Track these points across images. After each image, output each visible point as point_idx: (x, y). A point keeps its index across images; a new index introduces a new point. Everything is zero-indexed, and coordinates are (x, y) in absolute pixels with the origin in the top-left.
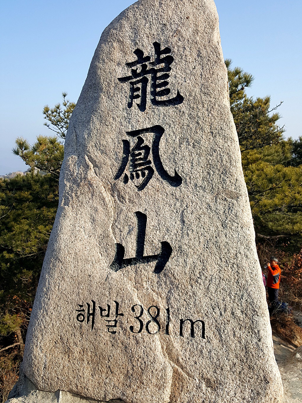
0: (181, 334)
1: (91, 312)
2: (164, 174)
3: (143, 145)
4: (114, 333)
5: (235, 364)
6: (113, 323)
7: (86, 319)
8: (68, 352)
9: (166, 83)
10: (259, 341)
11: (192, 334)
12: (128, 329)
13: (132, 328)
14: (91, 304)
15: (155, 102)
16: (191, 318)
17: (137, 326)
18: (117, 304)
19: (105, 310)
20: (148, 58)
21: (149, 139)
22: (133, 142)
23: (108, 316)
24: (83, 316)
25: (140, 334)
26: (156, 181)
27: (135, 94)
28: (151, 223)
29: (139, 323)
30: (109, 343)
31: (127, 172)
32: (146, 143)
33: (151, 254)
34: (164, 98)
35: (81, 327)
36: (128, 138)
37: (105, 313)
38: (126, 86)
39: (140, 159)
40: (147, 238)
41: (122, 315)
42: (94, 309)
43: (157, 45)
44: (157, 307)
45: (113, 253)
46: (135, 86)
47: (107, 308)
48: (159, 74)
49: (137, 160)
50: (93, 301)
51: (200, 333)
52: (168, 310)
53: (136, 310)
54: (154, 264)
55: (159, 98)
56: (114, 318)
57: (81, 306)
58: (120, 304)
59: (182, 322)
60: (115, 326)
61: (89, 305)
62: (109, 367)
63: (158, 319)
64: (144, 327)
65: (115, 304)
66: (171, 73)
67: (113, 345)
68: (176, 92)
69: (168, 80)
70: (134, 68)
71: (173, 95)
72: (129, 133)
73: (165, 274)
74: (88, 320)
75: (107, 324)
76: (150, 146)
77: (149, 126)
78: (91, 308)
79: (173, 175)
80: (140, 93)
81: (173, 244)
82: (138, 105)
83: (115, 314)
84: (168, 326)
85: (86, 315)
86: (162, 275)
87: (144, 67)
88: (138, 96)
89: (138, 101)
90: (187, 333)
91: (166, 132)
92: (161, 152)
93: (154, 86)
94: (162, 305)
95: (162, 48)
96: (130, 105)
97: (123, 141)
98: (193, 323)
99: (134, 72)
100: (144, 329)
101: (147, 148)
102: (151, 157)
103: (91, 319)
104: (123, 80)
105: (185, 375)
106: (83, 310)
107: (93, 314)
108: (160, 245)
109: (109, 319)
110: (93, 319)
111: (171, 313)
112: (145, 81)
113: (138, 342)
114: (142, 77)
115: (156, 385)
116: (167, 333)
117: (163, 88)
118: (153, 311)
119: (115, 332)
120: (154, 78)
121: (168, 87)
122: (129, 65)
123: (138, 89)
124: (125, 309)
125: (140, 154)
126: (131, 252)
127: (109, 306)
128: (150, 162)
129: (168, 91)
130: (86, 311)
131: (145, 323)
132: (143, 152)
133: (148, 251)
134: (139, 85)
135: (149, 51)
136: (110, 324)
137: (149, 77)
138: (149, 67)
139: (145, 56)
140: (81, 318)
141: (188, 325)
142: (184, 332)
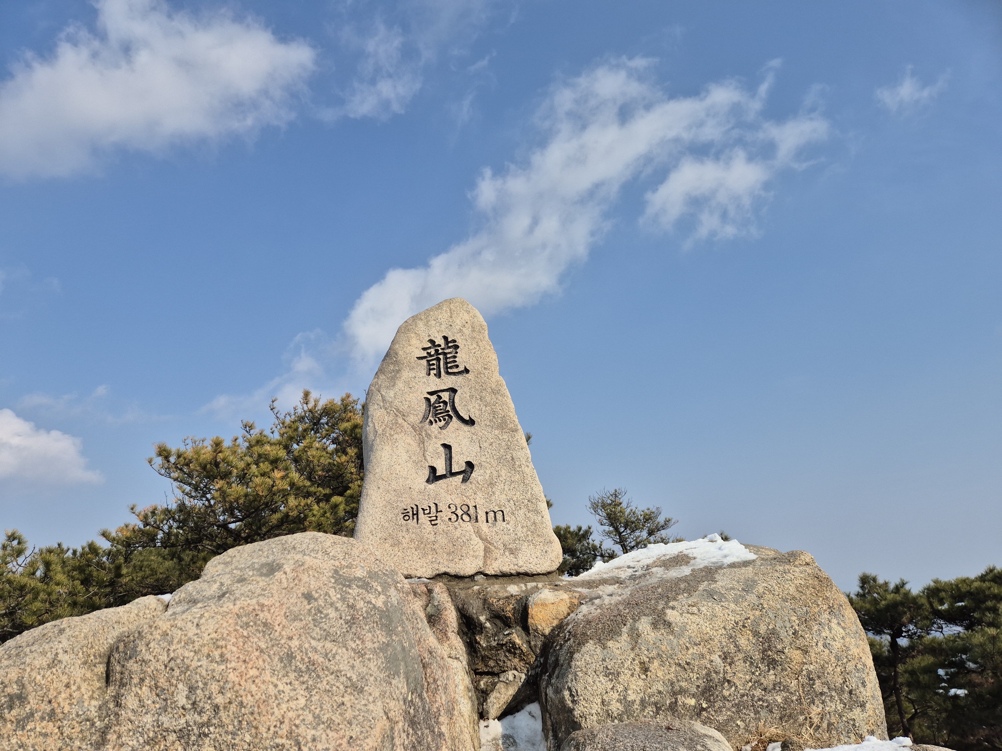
0: (487, 521)
1: (415, 512)
2: (460, 419)
3: (442, 400)
4: (436, 524)
5: (528, 535)
6: (435, 518)
7: (411, 518)
8: (397, 544)
9: (456, 361)
10: (543, 517)
11: (496, 520)
12: (447, 520)
13: (450, 519)
14: (415, 507)
15: (448, 373)
16: (493, 509)
17: (454, 517)
18: (436, 505)
19: (427, 510)
20: (439, 345)
21: (445, 396)
22: (433, 399)
23: (430, 513)
24: (409, 516)
25: (457, 523)
26: (454, 423)
27: (432, 367)
28: (456, 450)
29: (455, 515)
30: (433, 532)
31: (431, 418)
32: (444, 399)
33: (458, 471)
34: (455, 370)
35: (407, 525)
36: (428, 396)
38: (424, 362)
39: (440, 409)
40: (454, 460)
41: (441, 511)
42: (417, 510)
43: (445, 338)
44: (467, 505)
45: (427, 472)
46: (431, 363)
47: (428, 508)
48: (449, 356)
49: (437, 410)
50: (416, 505)
51: (501, 519)
52: (475, 507)
53: (452, 507)
54: (461, 476)
55: (450, 370)
56: (434, 515)
57: (405, 510)
58: (438, 504)
59: (487, 513)
60: (437, 520)
61: (412, 508)
62: (435, 549)
63: (469, 512)
65: (434, 505)
66: (458, 355)
67: (435, 534)
68: (464, 367)
69: (456, 359)
70: (428, 351)
71: (461, 368)
72: (429, 393)
73: (471, 483)
74: (413, 519)
75: (430, 519)
76: (447, 401)
77: (444, 388)
78: (415, 509)
79: (468, 419)
80: (435, 367)
81: (475, 462)
82: (435, 374)
83: (435, 511)
84: (477, 517)
85: (410, 514)
86: (467, 483)
87: (437, 350)
88: (434, 369)
89: (435, 372)
90: (491, 520)
91: (459, 392)
92: (457, 404)
93: (446, 363)
94: (471, 505)
95: (450, 339)
96: (429, 374)
97: (425, 398)
98: (495, 513)
99: (428, 353)
100: (460, 520)
101: (445, 402)
102: (449, 408)
103: (415, 517)
104: (420, 358)
105: (493, 549)
106: (408, 512)
107: (417, 514)
108: (465, 464)
109: (430, 515)
110: (417, 517)
111: (478, 508)
112: (438, 360)
113: (456, 528)
114: (435, 357)
115: (474, 556)
116: (477, 521)
117: (453, 364)
118: (465, 508)
120: (445, 358)
121: (457, 363)
122: (424, 349)
123: (433, 364)
124: (443, 507)
125: (440, 406)
126: (441, 471)
127: (430, 507)
128: (448, 411)
129: (457, 366)
131: (459, 515)
132: (442, 404)
133: (455, 469)
134: (434, 362)
135: (439, 341)
136: (432, 518)
137: (441, 357)
138: (440, 351)
139: (436, 344)
140: (407, 518)
141: (491, 515)
142: (489, 520)
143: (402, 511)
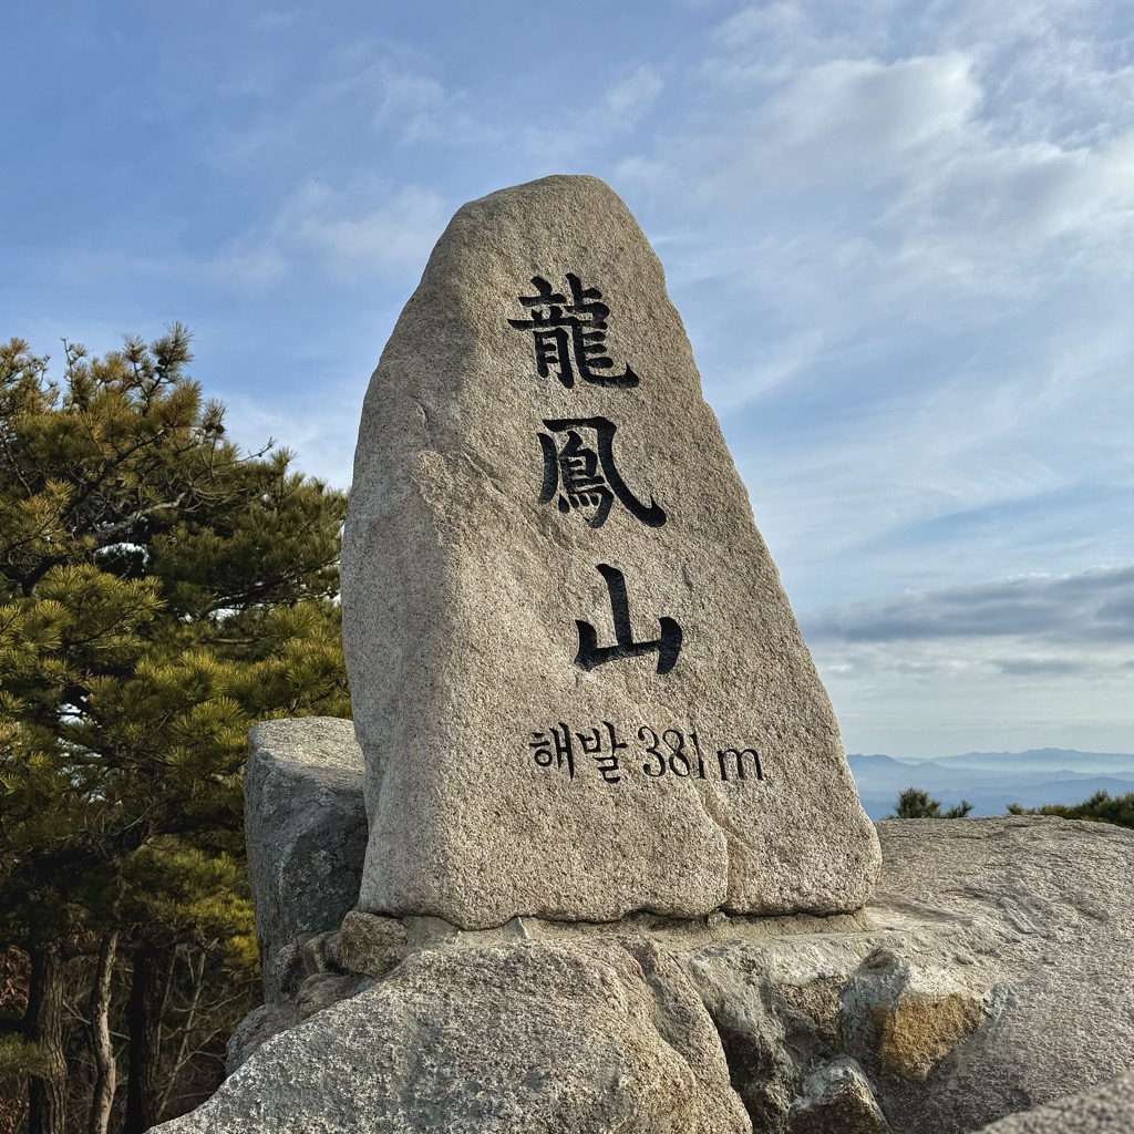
0: (724, 777)
1: (563, 745)
2: (632, 504)
3: (581, 447)
4: (616, 780)
5: (814, 816)
6: (610, 763)
7: (555, 759)
8: (527, 828)
9: (602, 349)
11: (741, 774)
12: (641, 770)
13: (647, 767)
14: (561, 730)
15: (588, 377)
16: (735, 746)
17: (654, 763)
18: (611, 727)
19: (591, 739)
20: (560, 298)
21: (590, 439)
22: (560, 440)
23: (598, 749)
24: (549, 754)
25: (663, 778)
26: (618, 513)
28: (633, 585)
29: (656, 758)
30: (610, 800)
31: (561, 491)
32: (586, 444)
33: (645, 640)
34: (605, 372)
35: (547, 776)
36: (548, 432)
37: (592, 744)
38: (528, 337)
39: (581, 472)
40: (632, 612)
42: (568, 740)
43: (574, 280)
44: (676, 732)
45: (574, 637)
46: (545, 341)
47: (593, 736)
48: (585, 330)
49: (572, 473)
50: (562, 725)
51: (754, 771)
52: (694, 736)
53: (646, 736)
54: (655, 656)
55: (593, 371)
56: (610, 754)
57: (538, 735)
58: (615, 726)
59: (721, 755)
60: (615, 767)
61: (555, 733)
62: (619, 846)
63: (683, 751)
64: (667, 764)
65: (605, 727)
66: (608, 332)
67: (616, 805)
68: (625, 367)
69: (605, 343)
70: (537, 308)
71: (619, 369)
72: (550, 424)
73: (678, 674)
74: (560, 762)
75: (600, 765)
76: (596, 451)
77: (587, 416)
78: (562, 737)
79: (649, 505)
80: (555, 354)
81: (681, 622)
82: (558, 375)
83: (610, 744)
84: (701, 763)
85: (554, 752)
86: (672, 675)
87: (556, 312)
88: (554, 360)
89: (557, 368)
90: (732, 773)
91: (620, 431)
92: (618, 466)
93: (580, 350)
94: (686, 730)
95: (585, 287)
96: (544, 372)
97: (539, 434)
98: (739, 756)
99: (536, 315)
100: (668, 771)
101: (587, 453)
102: (600, 471)
103: (565, 756)
104: (518, 324)
105: (746, 848)
106: (547, 743)
107: (568, 749)
108: (658, 624)
109: (601, 755)
110: (570, 758)
111: (700, 743)
112: (562, 337)
113: (664, 792)
114: (554, 328)
115: (709, 867)
116: (702, 776)
117: (598, 355)
118: (672, 740)
119: (618, 779)
120: (578, 336)
121: (607, 354)
122: (525, 301)
123: (551, 347)
124: (627, 734)
125: (579, 463)
126: (607, 637)
127: (596, 732)
128: (600, 479)
129: (607, 363)
130: (553, 743)
131: (666, 758)
132: (583, 459)
133: (639, 635)
134: (553, 341)
135: (560, 286)
136: (606, 763)
137: (568, 329)
138: (565, 314)
139: (554, 292)
140: (544, 758)
141: (732, 760)
142: (729, 772)
143: (532, 739)
